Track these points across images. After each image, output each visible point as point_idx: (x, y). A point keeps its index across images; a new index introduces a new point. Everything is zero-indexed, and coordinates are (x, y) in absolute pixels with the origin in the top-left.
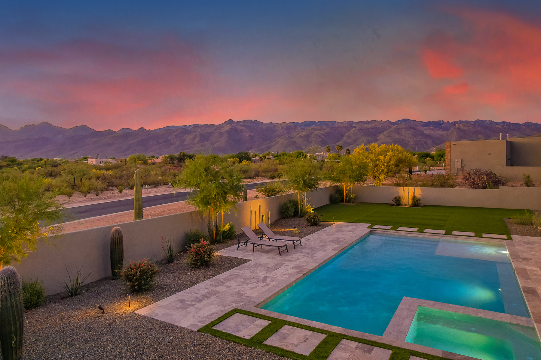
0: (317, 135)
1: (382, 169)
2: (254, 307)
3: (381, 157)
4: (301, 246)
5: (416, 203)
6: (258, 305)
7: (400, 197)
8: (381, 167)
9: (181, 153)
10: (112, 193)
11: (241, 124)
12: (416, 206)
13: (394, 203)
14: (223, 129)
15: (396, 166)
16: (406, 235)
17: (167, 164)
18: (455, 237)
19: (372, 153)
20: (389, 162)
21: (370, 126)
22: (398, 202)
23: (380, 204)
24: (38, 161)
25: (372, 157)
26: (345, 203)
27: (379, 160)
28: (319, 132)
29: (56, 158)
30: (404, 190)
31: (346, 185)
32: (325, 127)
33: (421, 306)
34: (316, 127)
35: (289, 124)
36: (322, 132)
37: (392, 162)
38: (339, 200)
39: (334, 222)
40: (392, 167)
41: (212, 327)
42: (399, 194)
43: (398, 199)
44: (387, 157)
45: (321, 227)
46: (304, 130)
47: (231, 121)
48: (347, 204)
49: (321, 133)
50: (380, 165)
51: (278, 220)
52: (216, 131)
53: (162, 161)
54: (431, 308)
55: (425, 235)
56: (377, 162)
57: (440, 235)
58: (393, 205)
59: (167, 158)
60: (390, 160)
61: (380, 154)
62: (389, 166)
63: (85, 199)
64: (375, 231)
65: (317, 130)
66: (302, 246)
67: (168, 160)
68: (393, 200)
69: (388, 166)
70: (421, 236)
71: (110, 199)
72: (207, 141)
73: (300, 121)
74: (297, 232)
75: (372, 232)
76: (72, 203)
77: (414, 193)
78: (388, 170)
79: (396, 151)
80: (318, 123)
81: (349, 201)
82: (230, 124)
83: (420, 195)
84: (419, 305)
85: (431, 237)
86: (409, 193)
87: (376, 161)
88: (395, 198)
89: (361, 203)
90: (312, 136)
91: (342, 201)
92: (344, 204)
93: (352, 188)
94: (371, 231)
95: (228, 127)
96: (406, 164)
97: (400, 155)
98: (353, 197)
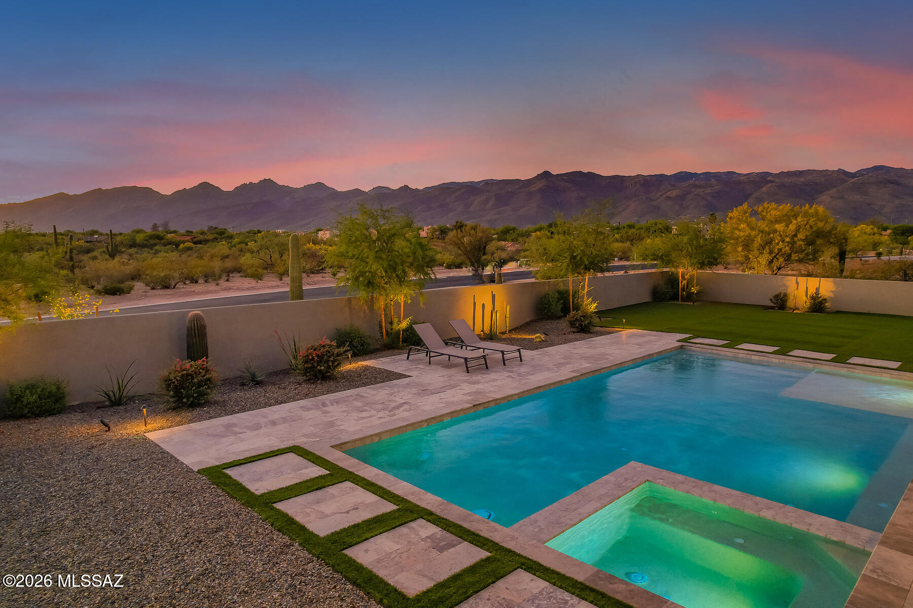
0: (698, 195)
1: (778, 247)
2: (331, 446)
3: (779, 227)
4: (521, 361)
5: (818, 306)
6: (342, 444)
7: (785, 295)
8: (778, 244)
9: (457, 222)
10: (322, 277)
11: (564, 177)
12: (817, 312)
13: (773, 305)
14: (533, 186)
15: (810, 242)
16: (748, 357)
17: (435, 240)
18: (847, 368)
19: (763, 218)
20: (795, 235)
21: (803, 180)
22: (781, 302)
23: (748, 305)
24: (255, 234)
25: (763, 225)
26: (681, 301)
27: (775, 231)
28: (703, 190)
29: (278, 231)
30: (797, 283)
31: (685, 271)
32: (713, 181)
33: (651, 481)
34: (697, 182)
35: (648, 178)
36: (708, 191)
37: (801, 236)
38: (668, 296)
39: (624, 328)
40: (800, 245)
41: (223, 469)
42: (786, 290)
43: (783, 298)
44: (792, 227)
45: (593, 335)
46: (674, 186)
47: (546, 174)
48: (684, 303)
49: (706, 192)
50: (777, 241)
51: (532, 321)
52: (522, 190)
53: (428, 235)
54: (670, 487)
55: (784, 359)
56: (772, 235)
57: (818, 361)
58: (772, 308)
59: (435, 230)
60: (798, 230)
61: (777, 221)
62: (795, 243)
63: (279, 283)
64: (689, 347)
65: (700, 187)
66: (523, 362)
67: (437, 233)
68: (771, 300)
69: (792, 244)
70: (777, 361)
71: (316, 284)
72: (507, 206)
73: (669, 173)
74: (538, 340)
75: (684, 348)
76: (257, 289)
77: (818, 289)
78: (792, 248)
79: (812, 216)
80: (702, 176)
81: (689, 297)
82: (545, 179)
83: (832, 292)
84: (648, 480)
85: (798, 364)
86: (807, 288)
87: (769, 234)
88: (777, 296)
89: (712, 302)
90: (690, 196)
91: (675, 297)
92: (677, 302)
93: (695, 276)
94: (682, 347)
95: (540, 184)
96: (832, 240)
97: (821, 224)
98: (696, 292)
